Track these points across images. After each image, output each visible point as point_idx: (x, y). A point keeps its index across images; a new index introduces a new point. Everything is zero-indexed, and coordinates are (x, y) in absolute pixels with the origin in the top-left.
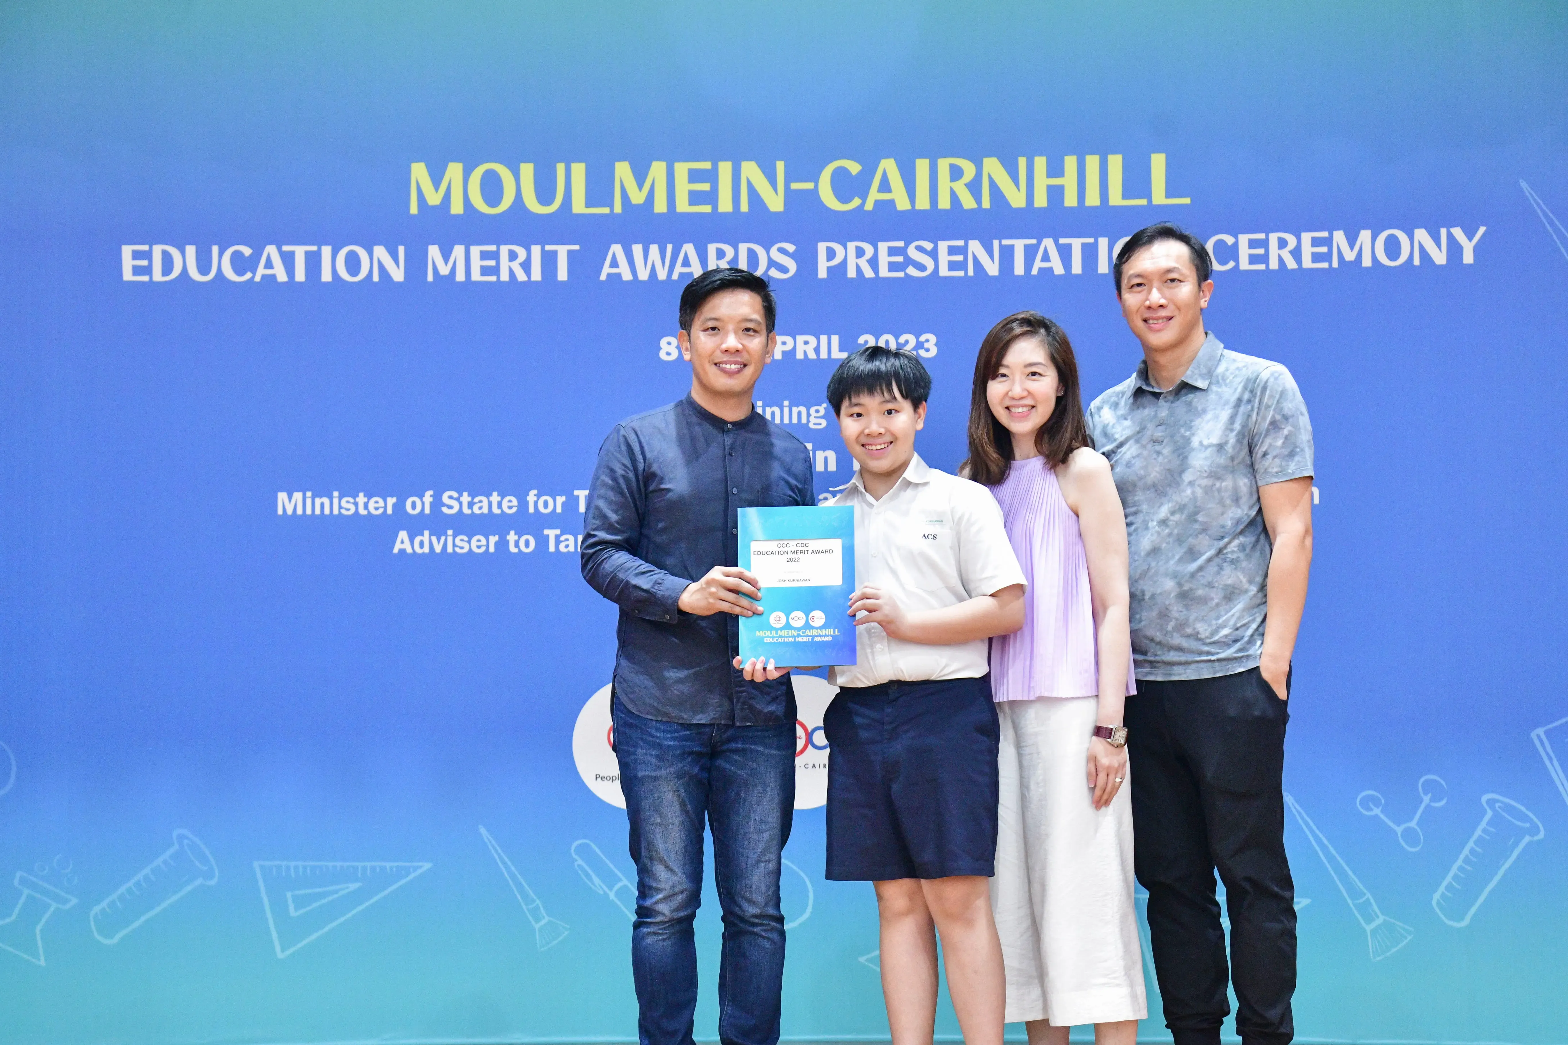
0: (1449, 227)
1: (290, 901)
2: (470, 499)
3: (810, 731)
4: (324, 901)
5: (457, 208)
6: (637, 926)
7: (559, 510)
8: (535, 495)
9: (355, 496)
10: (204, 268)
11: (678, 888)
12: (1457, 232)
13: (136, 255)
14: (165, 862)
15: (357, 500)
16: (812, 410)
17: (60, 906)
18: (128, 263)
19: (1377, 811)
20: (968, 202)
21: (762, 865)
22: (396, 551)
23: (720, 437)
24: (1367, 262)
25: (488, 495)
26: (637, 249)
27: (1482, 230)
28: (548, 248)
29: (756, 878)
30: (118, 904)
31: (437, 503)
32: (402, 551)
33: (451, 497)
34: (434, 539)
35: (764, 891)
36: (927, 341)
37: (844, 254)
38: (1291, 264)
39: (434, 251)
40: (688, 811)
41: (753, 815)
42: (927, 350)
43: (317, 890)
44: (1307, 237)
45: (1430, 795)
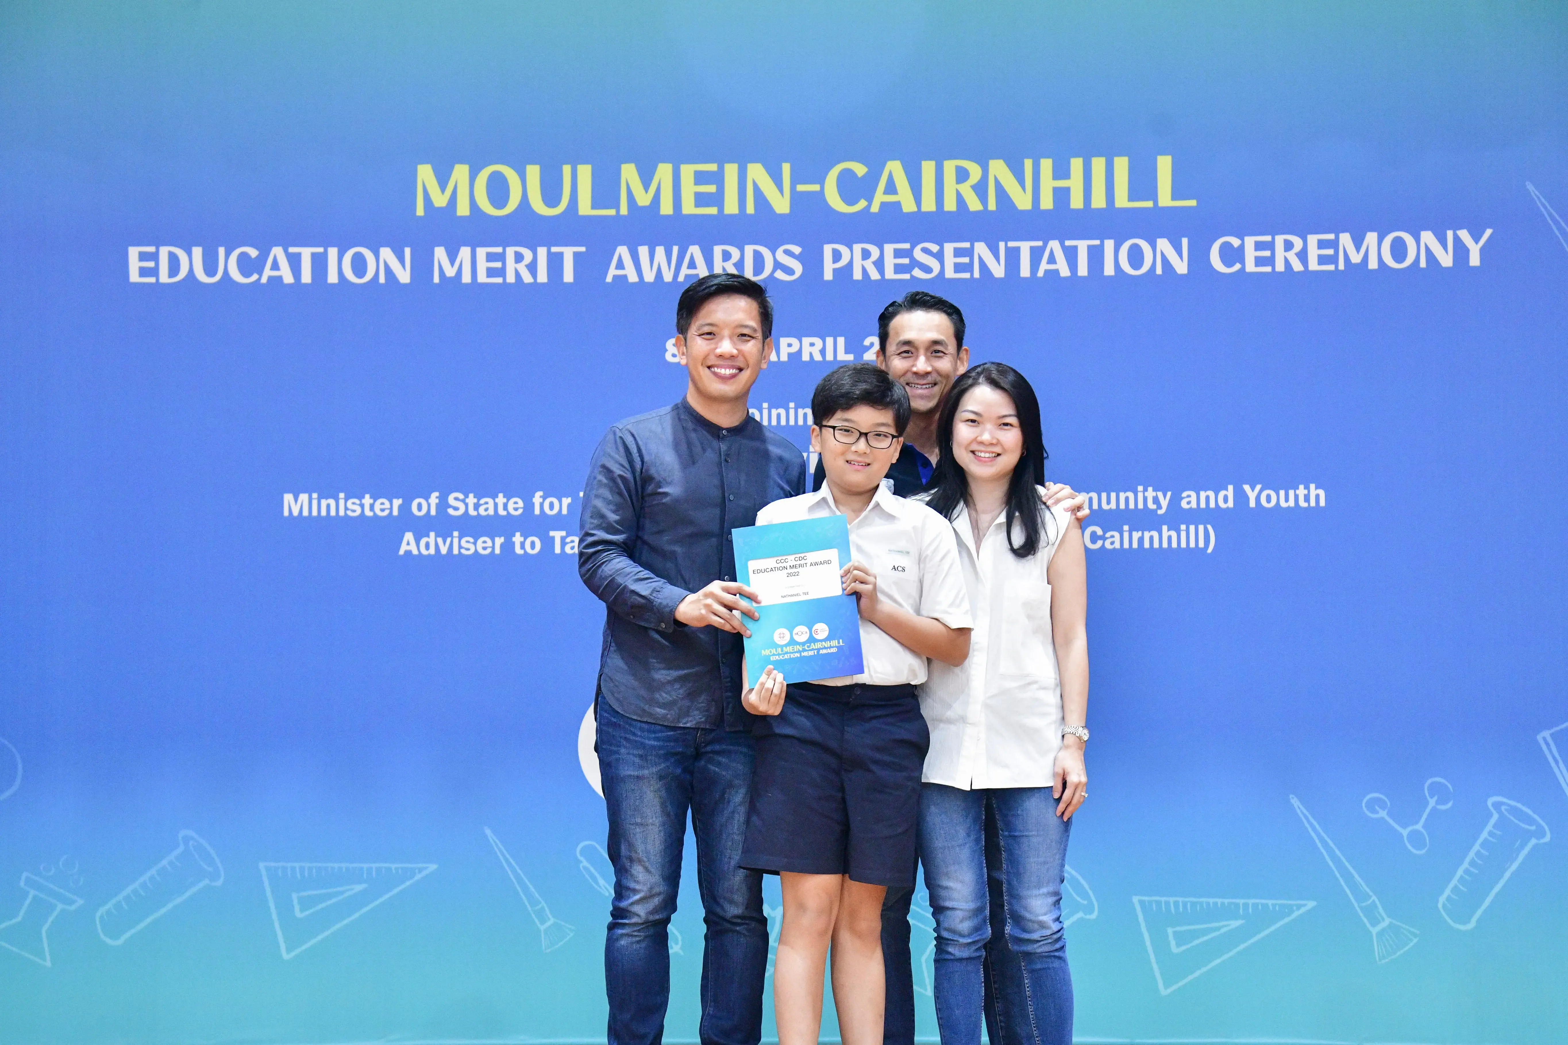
0: (1455, 229)
1: (295, 902)
2: (475, 500)
4: (330, 902)
5: (463, 209)
6: (611, 927)
7: (565, 511)
8: (541, 497)
9: (361, 497)
10: (210, 270)
11: (657, 890)
12: (1464, 235)
13: (143, 257)
14: (171, 863)
15: (363, 501)
17: (67, 907)
18: (134, 264)
19: (1383, 814)
20: (974, 204)
22: (401, 552)
23: (715, 443)
24: (1373, 264)
25: (494, 496)
26: (643, 251)
27: (1488, 232)
28: (554, 249)
29: (738, 879)
30: (123, 904)
31: (443, 505)
32: (408, 553)
33: (456, 499)
34: (440, 540)
37: (850, 257)
38: (1297, 266)
39: (440, 253)
40: (669, 812)
41: (736, 816)
43: (323, 891)
44: (1313, 240)
45: (1436, 798)
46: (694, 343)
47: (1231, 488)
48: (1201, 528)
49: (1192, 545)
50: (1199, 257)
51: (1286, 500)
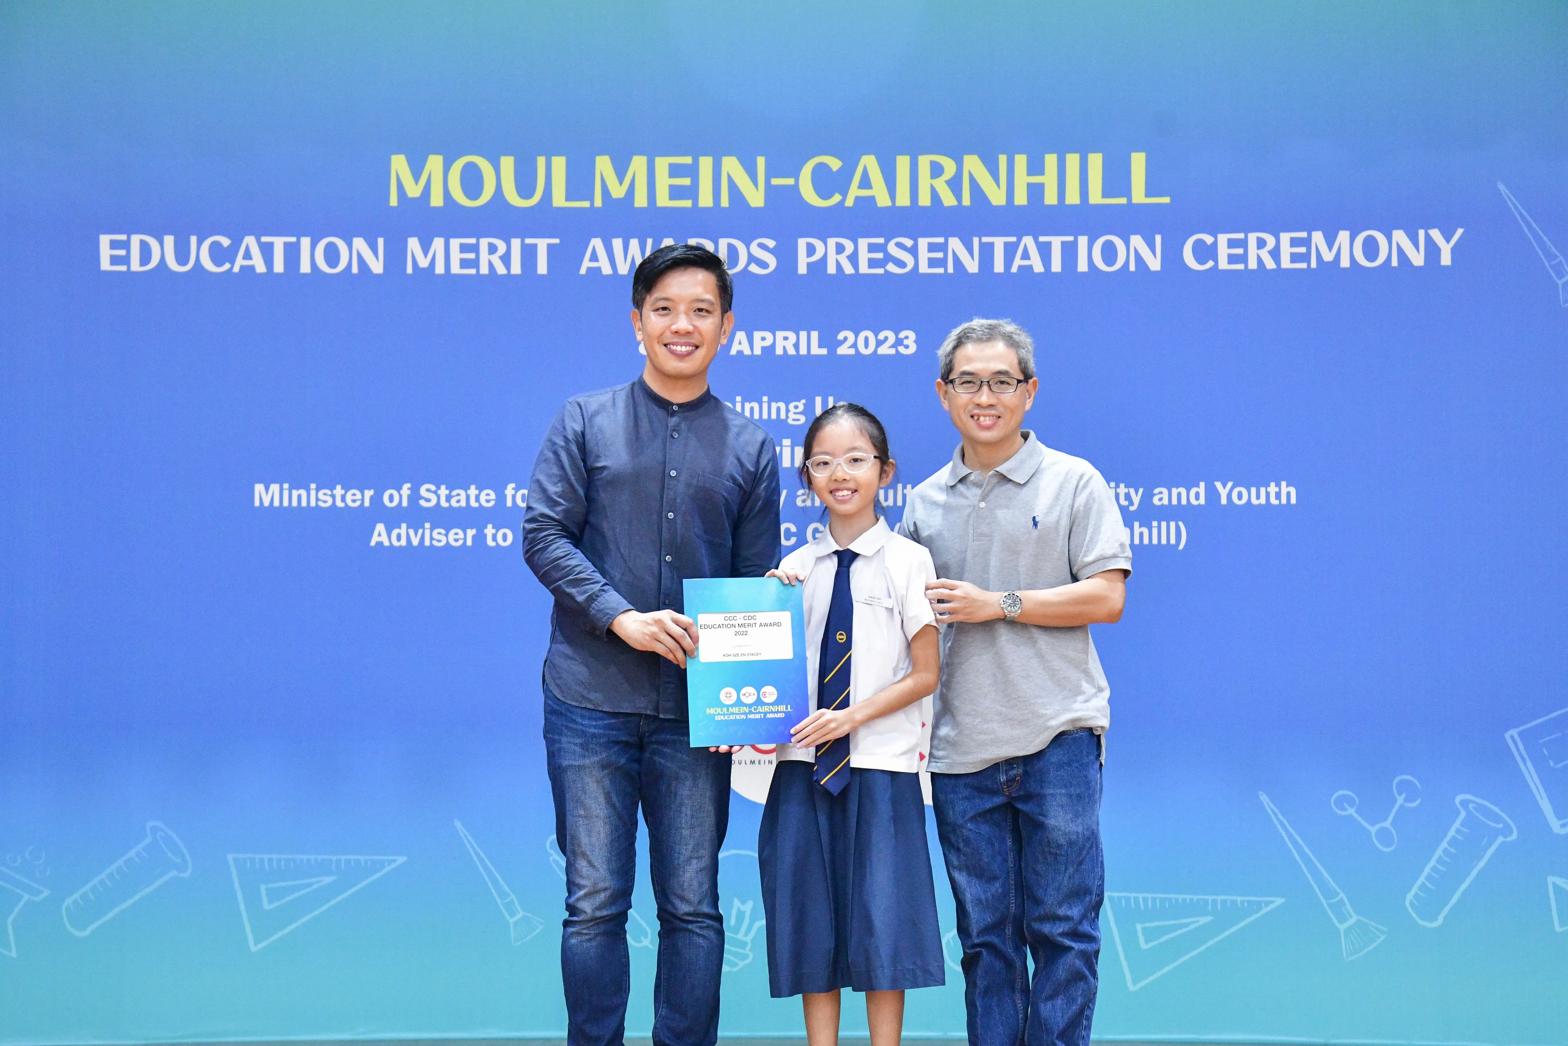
0: (1427, 228)
1: (264, 894)
2: (447, 492)
4: (298, 894)
5: (437, 200)
6: (566, 924)
8: (513, 489)
9: (332, 488)
10: (182, 258)
11: (601, 885)
12: (1435, 234)
13: (114, 245)
14: (138, 854)
15: (335, 492)
16: (791, 406)
17: (32, 898)
18: (105, 253)
19: (1351, 811)
20: (948, 199)
21: (694, 861)
22: (373, 543)
23: (664, 417)
24: (1345, 263)
25: (466, 489)
26: (617, 244)
27: (1460, 232)
28: (528, 241)
29: (688, 875)
30: (90, 894)
31: (415, 496)
32: (380, 544)
33: (428, 490)
34: (411, 532)
35: (696, 889)
36: (907, 338)
37: (824, 250)
38: (1270, 264)
39: (413, 244)
40: (614, 804)
41: (684, 809)
42: (907, 347)
43: (292, 883)
44: (1285, 238)
45: (1404, 796)
46: (649, 317)
47: (1202, 485)
48: (1173, 525)
49: (1164, 541)
50: (1172, 256)
51: (1257, 497)
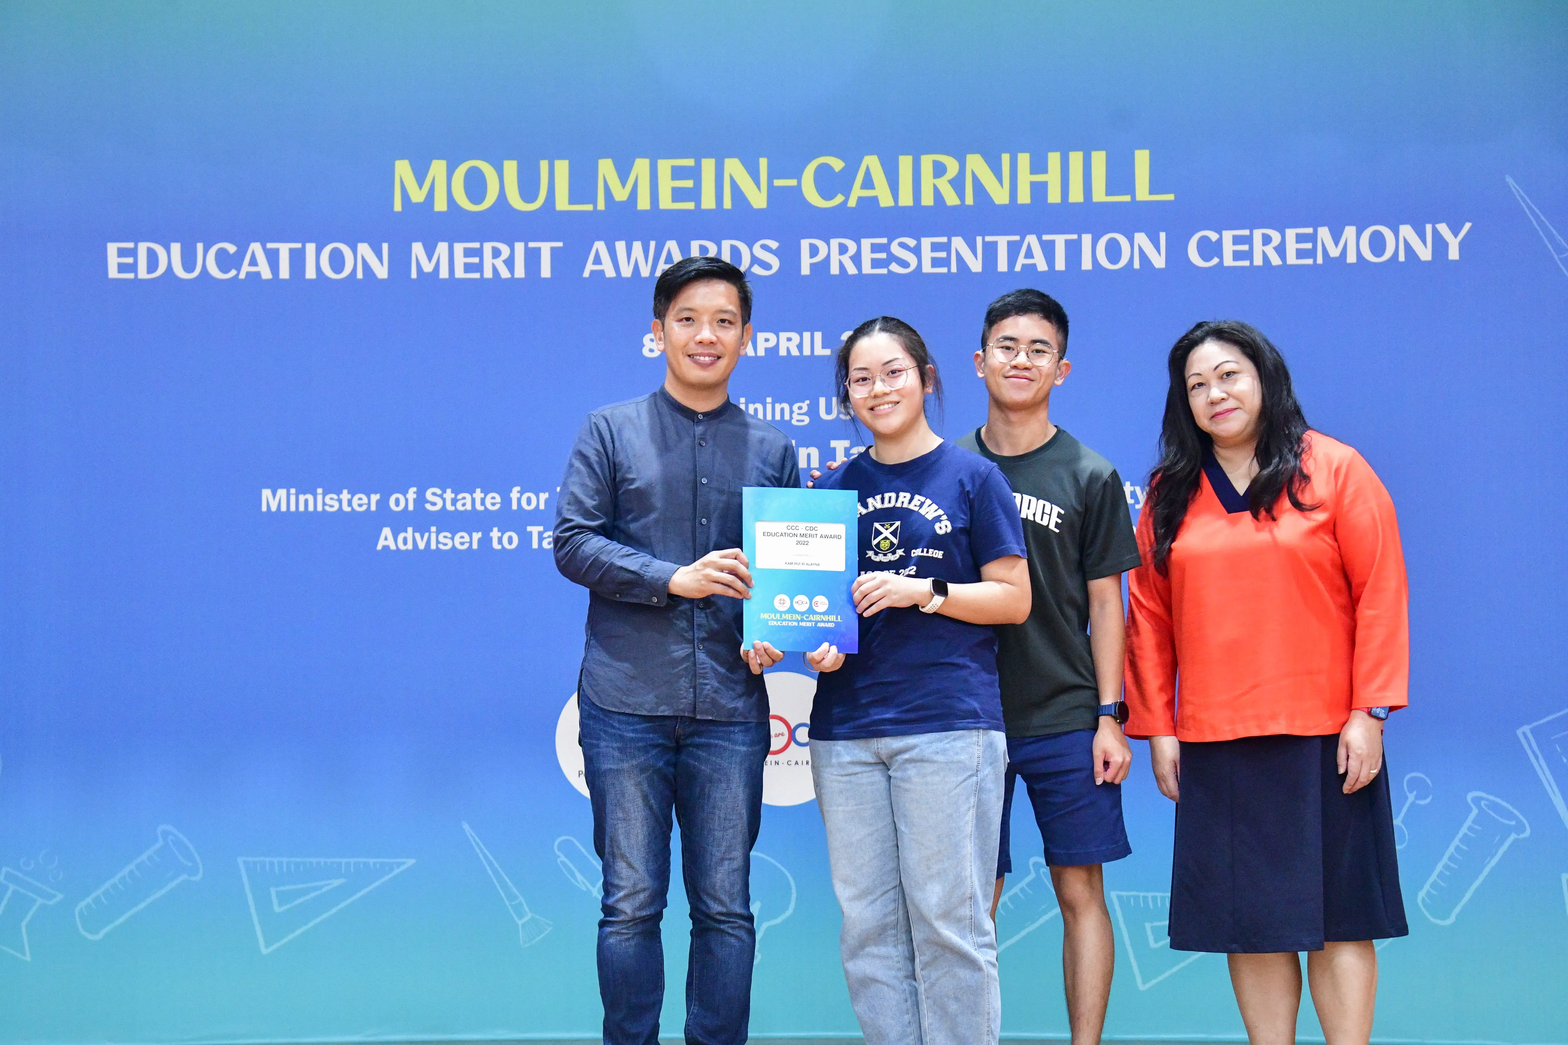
0: (1434, 222)
1: (274, 897)
2: (453, 496)
3: (792, 727)
4: (308, 897)
5: (440, 205)
6: (602, 924)
7: (542, 507)
8: (518, 492)
9: (339, 493)
10: (189, 266)
11: (641, 886)
12: (1443, 228)
13: (122, 253)
14: (150, 858)
15: (341, 496)
16: (795, 407)
17: (46, 902)
18: (113, 260)
20: (951, 199)
22: (379, 547)
23: (692, 428)
24: (1351, 258)
25: (472, 492)
26: (620, 246)
27: (1468, 226)
28: (532, 245)
30: (103, 899)
31: (421, 499)
32: (386, 548)
33: (434, 494)
34: (417, 535)
35: (729, 888)
37: (827, 252)
38: (1276, 260)
39: (418, 249)
40: (652, 807)
43: (300, 886)
44: (1291, 234)
45: (1415, 793)
46: (672, 328)
50: (1176, 252)
